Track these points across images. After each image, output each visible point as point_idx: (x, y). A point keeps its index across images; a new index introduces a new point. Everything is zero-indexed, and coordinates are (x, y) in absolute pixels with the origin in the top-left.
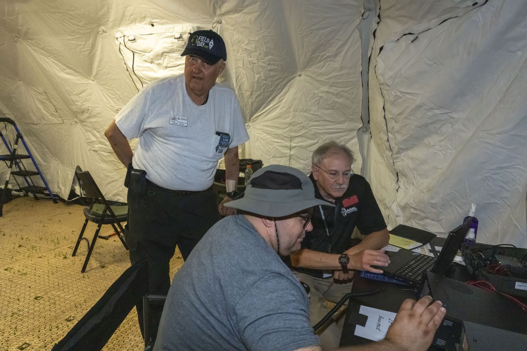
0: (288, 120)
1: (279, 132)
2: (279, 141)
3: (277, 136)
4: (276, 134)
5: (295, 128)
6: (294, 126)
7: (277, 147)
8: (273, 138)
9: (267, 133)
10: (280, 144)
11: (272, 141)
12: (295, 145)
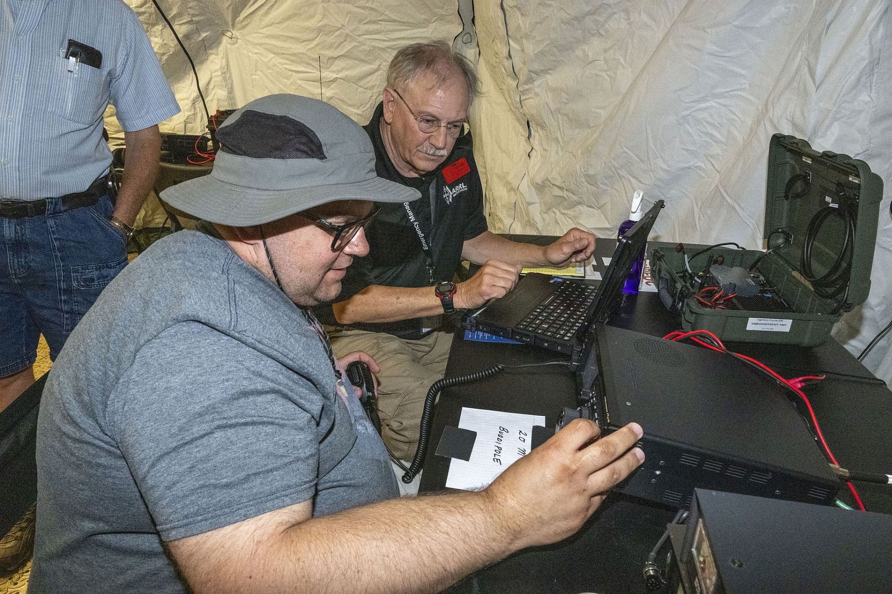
0: (313, 23)
1: (300, 48)
2: (302, 69)
3: (297, 58)
4: (294, 55)
5: (330, 39)
6: (329, 34)
7: (299, 82)
8: (289, 62)
9: (274, 53)
10: (305, 74)
11: (286, 69)
12: (335, 76)
